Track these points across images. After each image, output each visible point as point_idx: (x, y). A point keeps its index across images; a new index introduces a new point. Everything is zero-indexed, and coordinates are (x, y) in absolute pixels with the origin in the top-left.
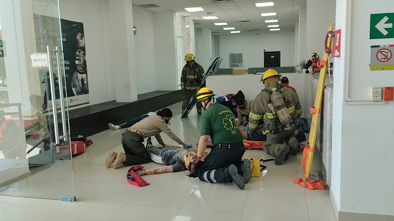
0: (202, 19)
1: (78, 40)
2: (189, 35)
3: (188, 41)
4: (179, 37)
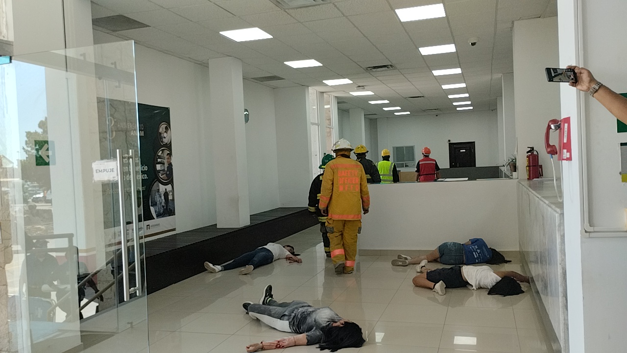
0: (350, 95)
1: (161, 133)
2: (329, 119)
3: (328, 130)
4: (313, 124)
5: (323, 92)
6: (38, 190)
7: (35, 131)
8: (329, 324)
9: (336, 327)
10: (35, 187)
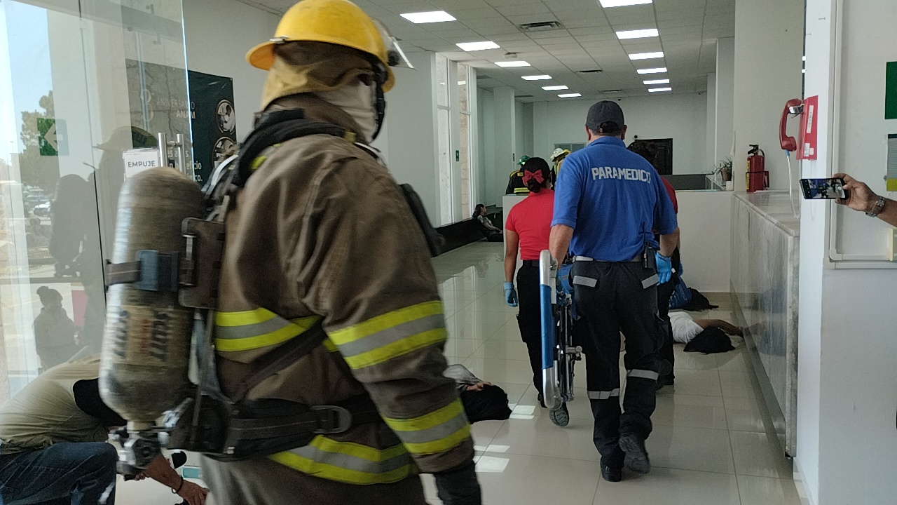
0: (496, 67)
1: (220, 115)
2: (464, 102)
3: (462, 117)
4: (441, 107)
5: (456, 62)
6: (42, 198)
7: (34, 112)
8: (462, 387)
9: (472, 391)
10: (37, 193)
